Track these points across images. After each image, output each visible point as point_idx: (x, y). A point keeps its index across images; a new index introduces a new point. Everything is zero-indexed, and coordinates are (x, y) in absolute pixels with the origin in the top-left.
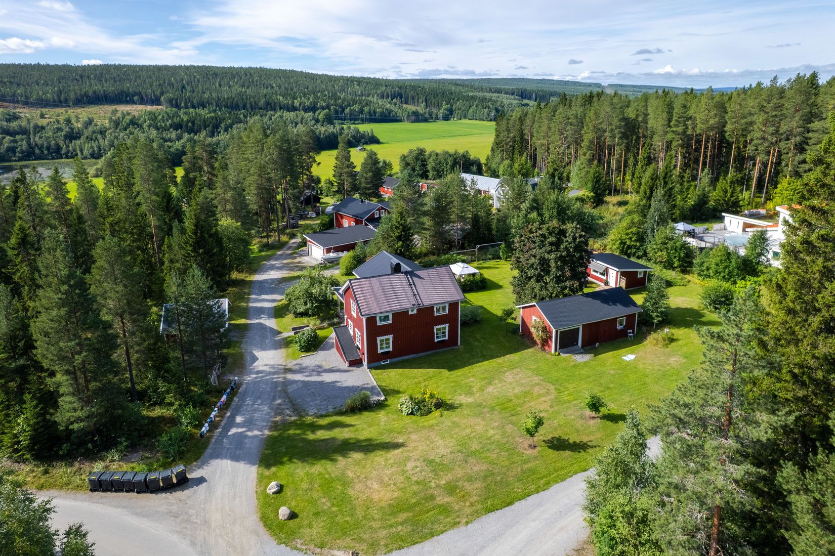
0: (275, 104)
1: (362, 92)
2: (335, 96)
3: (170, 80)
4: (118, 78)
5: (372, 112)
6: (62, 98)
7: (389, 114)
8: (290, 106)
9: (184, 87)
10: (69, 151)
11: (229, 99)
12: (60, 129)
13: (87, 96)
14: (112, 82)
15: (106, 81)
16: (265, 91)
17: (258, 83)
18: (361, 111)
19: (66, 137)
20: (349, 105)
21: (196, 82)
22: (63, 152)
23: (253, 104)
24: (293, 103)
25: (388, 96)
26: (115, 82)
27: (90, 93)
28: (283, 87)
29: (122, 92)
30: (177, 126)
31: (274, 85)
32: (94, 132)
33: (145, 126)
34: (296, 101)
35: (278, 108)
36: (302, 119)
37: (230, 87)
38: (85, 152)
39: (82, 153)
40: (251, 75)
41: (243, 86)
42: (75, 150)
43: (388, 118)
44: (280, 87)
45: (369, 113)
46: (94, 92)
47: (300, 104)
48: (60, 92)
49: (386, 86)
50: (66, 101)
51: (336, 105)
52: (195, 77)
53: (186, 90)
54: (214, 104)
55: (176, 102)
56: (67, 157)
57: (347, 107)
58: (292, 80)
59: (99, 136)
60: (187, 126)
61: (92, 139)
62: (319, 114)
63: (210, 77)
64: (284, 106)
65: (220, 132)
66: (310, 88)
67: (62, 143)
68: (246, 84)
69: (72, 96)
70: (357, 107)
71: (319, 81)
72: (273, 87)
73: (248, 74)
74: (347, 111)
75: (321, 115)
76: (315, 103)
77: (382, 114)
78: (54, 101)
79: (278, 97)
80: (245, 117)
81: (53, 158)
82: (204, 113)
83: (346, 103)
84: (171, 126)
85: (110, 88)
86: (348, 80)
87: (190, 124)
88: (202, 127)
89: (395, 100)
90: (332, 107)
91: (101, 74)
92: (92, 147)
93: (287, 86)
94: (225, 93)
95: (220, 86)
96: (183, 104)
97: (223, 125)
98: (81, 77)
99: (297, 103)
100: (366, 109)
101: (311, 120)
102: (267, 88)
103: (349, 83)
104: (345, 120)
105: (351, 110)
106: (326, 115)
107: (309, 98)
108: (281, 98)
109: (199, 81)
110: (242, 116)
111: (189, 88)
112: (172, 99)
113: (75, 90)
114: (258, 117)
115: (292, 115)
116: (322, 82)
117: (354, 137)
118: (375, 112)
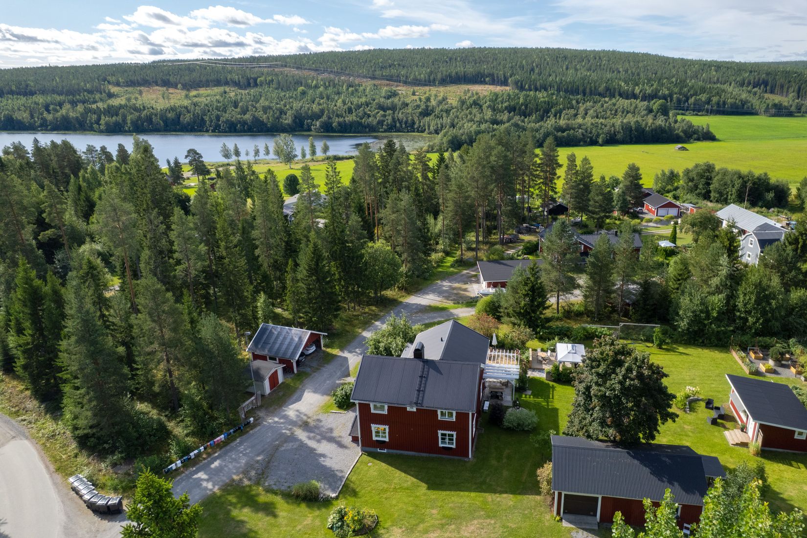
0: (615, 89)
1: (718, 79)
2: (682, 83)
3: (521, 63)
4: (478, 61)
5: (721, 103)
6: (432, 78)
7: (743, 105)
8: (629, 93)
9: (532, 70)
10: (420, 126)
11: (570, 82)
12: (418, 106)
13: (450, 76)
14: (473, 64)
15: (469, 63)
16: (609, 76)
17: (605, 68)
18: (708, 102)
19: (421, 113)
20: (696, 94)
21: (545, 64)
22: (416, 127)
23: (593, 89)
24: (634, 90)
25: (749, 83)
26: (476, 63)
27: (453, 74)
28: (630, 72)
29: (479, 73)
30: (511, 109)
31: (621, 70)
32: (442, 111)
33: (484, 107)
34: (637, 87)
35: (617, 94)
36: (636, 107)
37: (576, 70)
38: (432, 128)
39: (429, 129)
40: (600, 58)
41: (589, 70)
42: (424, 126)
43: (740, 110)
44: (626, 71)
45: (718, 104)
46: (457, 73)
47: (641, 91)
48: (431, 73)
49: (751, 72)
50: (434, 80)
51: (680, 93)
52: (545, 60)
53: (534, 72)
54: (556, 87)
55: (522, 84)
56: (418, 131)
57: (692, 96)
58: (641, 65)
59: (444, 114)
60: (520, 109)
61: (438, 117)
62: (654, 103)
63: (560, 60)
64: (624, 92)
65: (549, 117)
66: (659, 73)
67: (416, 119)
68: (593, 68)
69: (439, 76)
70: (703, 97)
71: (671, 66)
72: (619, 72)
73: (598, 58)
74: (691, 100)
75: (656, 104)
76: (657, 91)
77: (733, 105)
78: (425, 81)
79: (620, 83)
80: (578, 102)
81: (408, 132)
82: (542, 96)
83: (692, 92)
84: (506, 108)
85: (470, 69)
86: (705, 65)
87: (523, 107)
88: (534, 111)
89: (755, 89)
90: (675, 96)
91: (466, 56)
92: (437, 124)
93: (634, 71)
94: (570, 76)
95: (567, 69)
96: (527, 86)
97: (553, 110)
98: (451, 59)
99: (637, 90)
100: (715, 99)
101: (644, 110)
102: (613, 72)
103: (706, 67)
104: (687, 110)
105: (696, 100)
106: (661, 105)
107: (652, 85)
108: (623, 84)
109: (548, 64)
110: (574, 102)
111: (537, 71)
112: (519, 81)
113: (444, 70)
114: (591, 103)
115: (626, 102)
116: (674, 67)
117: (684, 132)
118: (724, 103)
